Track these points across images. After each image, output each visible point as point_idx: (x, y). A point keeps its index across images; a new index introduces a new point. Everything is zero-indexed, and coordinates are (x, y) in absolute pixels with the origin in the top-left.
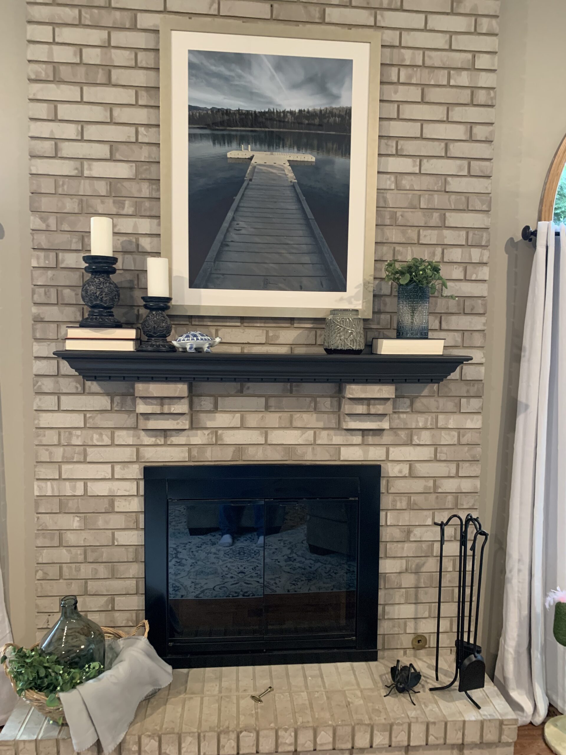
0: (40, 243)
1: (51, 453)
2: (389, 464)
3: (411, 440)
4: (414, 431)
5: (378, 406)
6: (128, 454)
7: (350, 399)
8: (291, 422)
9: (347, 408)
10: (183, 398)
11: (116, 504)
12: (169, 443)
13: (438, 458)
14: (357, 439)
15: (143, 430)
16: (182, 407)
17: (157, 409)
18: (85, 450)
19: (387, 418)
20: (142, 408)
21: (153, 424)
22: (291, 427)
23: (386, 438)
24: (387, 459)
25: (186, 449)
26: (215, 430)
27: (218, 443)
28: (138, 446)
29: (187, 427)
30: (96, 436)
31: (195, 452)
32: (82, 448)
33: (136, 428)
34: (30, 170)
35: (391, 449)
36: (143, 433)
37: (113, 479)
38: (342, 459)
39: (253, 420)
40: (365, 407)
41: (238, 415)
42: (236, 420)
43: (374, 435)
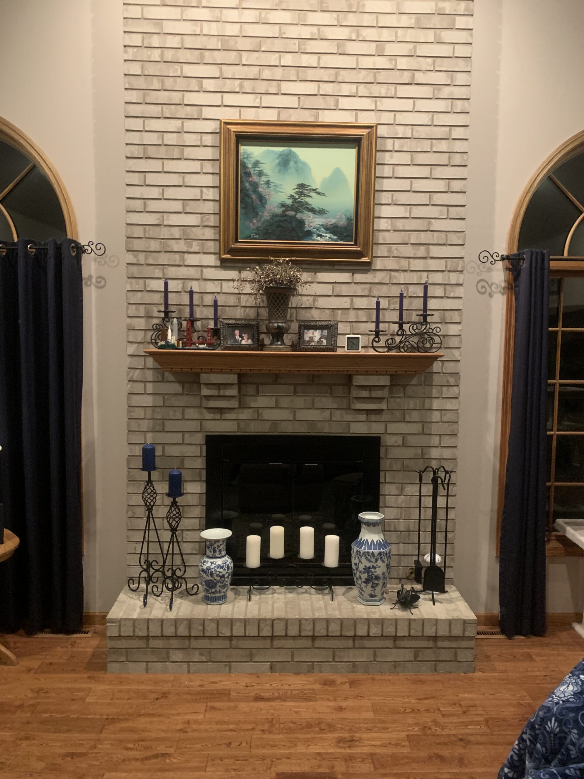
0: (132, 273)
1: (139, 425)
2: (387, 436)
3: (404, 418)
4: (406, 411)
5: (378, 392)
6: (194, 426)
7: (356, 386)
8: (313, 404)
9: (355, 393)
10: (234, 384)
11: (185, 462)
12: (223, 418)
13: (425, 432)
14: (363, 417)
15: (205, 408)
16: (233, 392)
17: (215, 392)
18: (163, 423)
19: (385, 401)
20: (205, 392)
21: (212, 404)
22: (313, 408)
23: (385, 417)
24: (386, 433)
25: (236, 423)
26: (257, 409)
27: (259, 419)
28: (201, 420)
29: (237, 406)
30: (171, 413)
31: (242, 425)
32: (161, 421)
33: (200, 407)
34: (126, 221)
35: (389, 425)
36: (205, 411)
37: (183, 444)
38: (351, 432)
39: (285, 402)
40: (368, 392)
41: (274, 399)
42: (271, 402)
43: (375, 414)
